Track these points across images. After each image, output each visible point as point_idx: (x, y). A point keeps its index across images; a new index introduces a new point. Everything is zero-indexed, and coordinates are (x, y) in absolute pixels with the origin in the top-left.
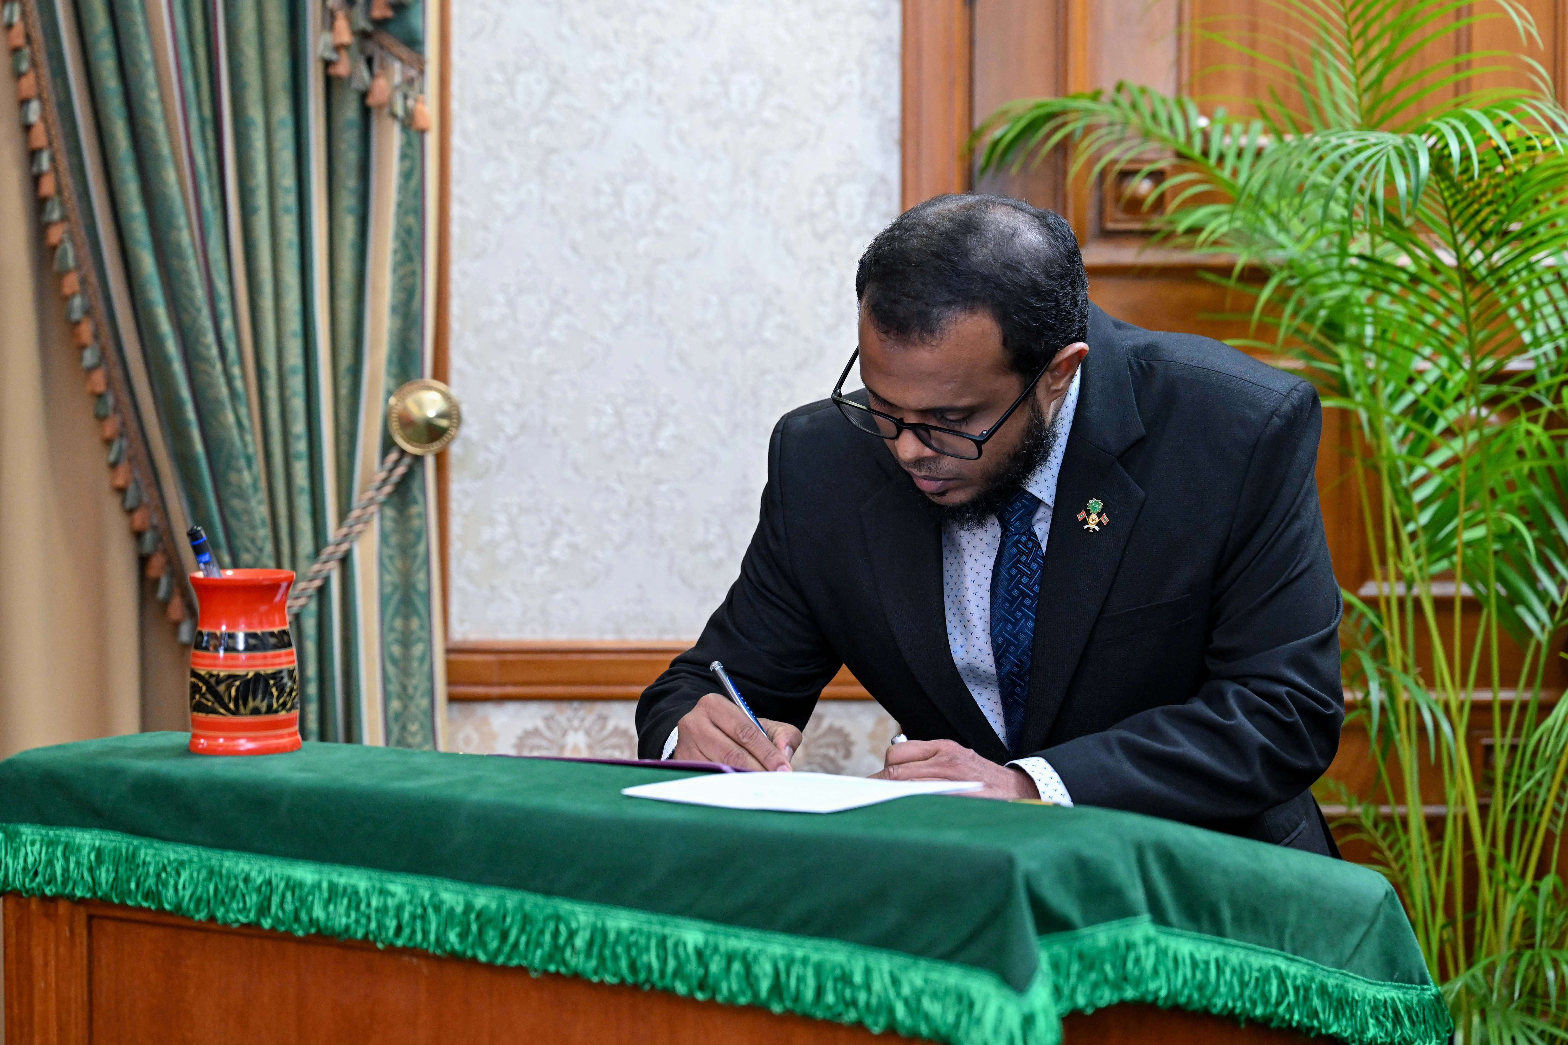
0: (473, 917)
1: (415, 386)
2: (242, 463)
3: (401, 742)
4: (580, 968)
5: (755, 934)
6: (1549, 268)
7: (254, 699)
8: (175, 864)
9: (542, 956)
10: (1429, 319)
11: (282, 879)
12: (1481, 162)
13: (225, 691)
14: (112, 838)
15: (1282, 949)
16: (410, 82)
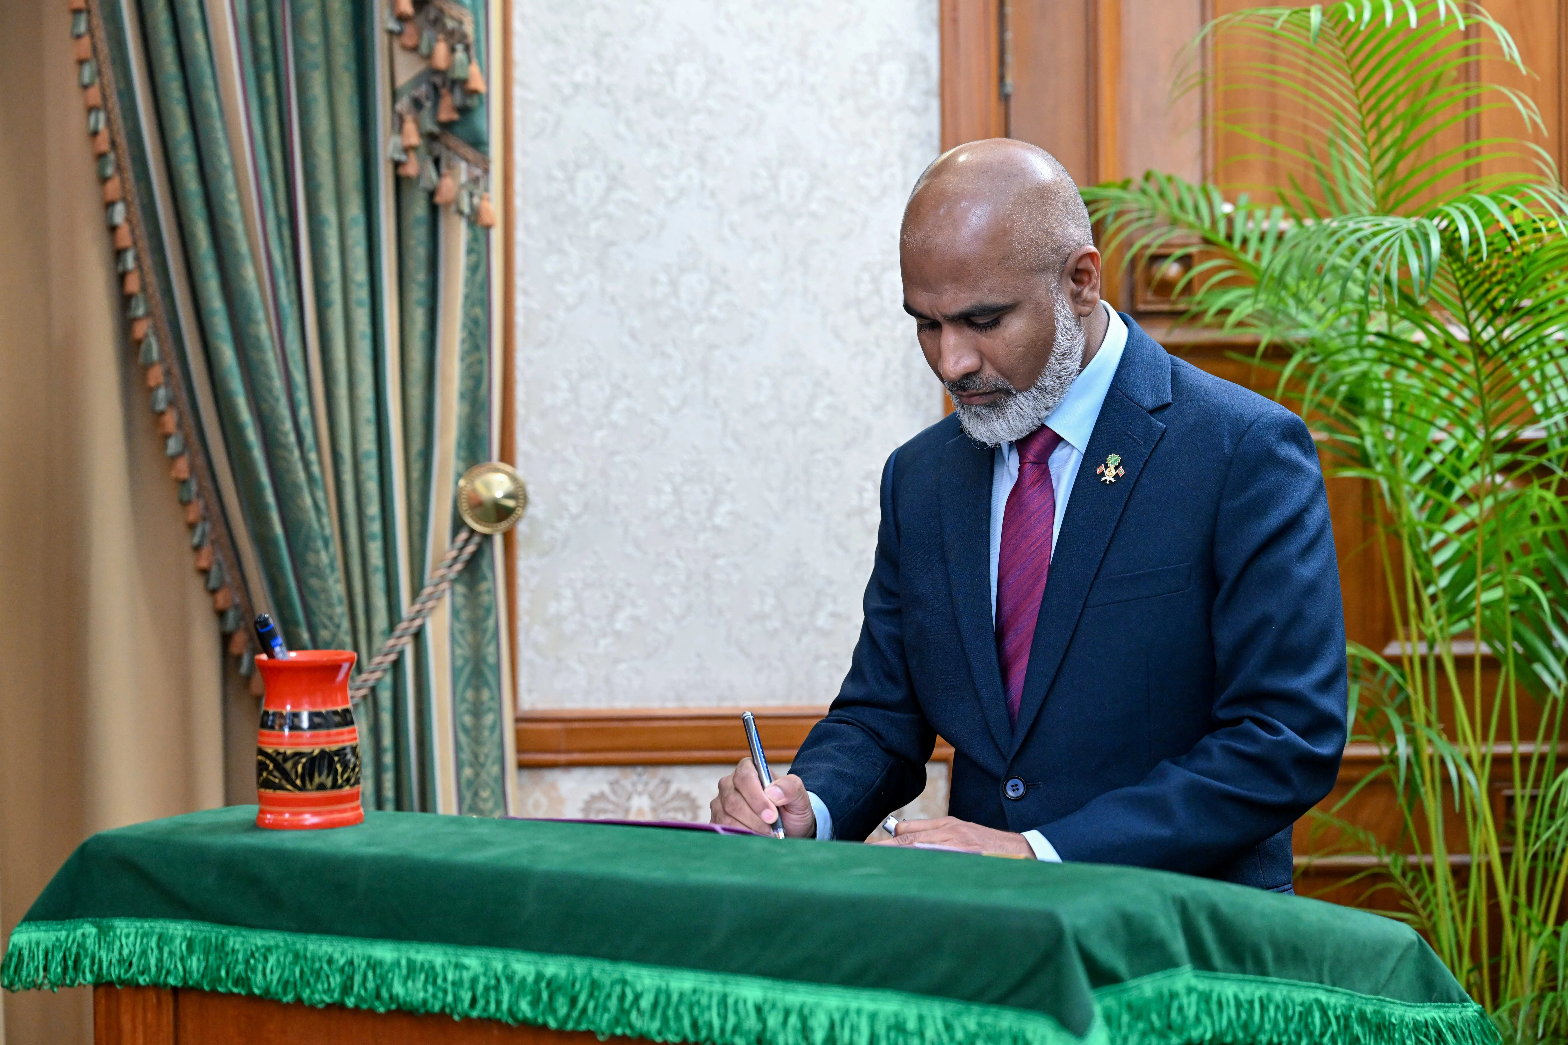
0: (543, 985)
1: (483, 469)
2: (320, 544)
3: (474, 809)
4: (645, 1029)
6: (1559, 341)
7: (320, 775)
8: (262, 950)
9: (609, 1020)
10: (1444, 392)
11: (363, 959)
13: (292, 768)
14: (203, 928)
15: (1322, 982)
16: (475, 181)
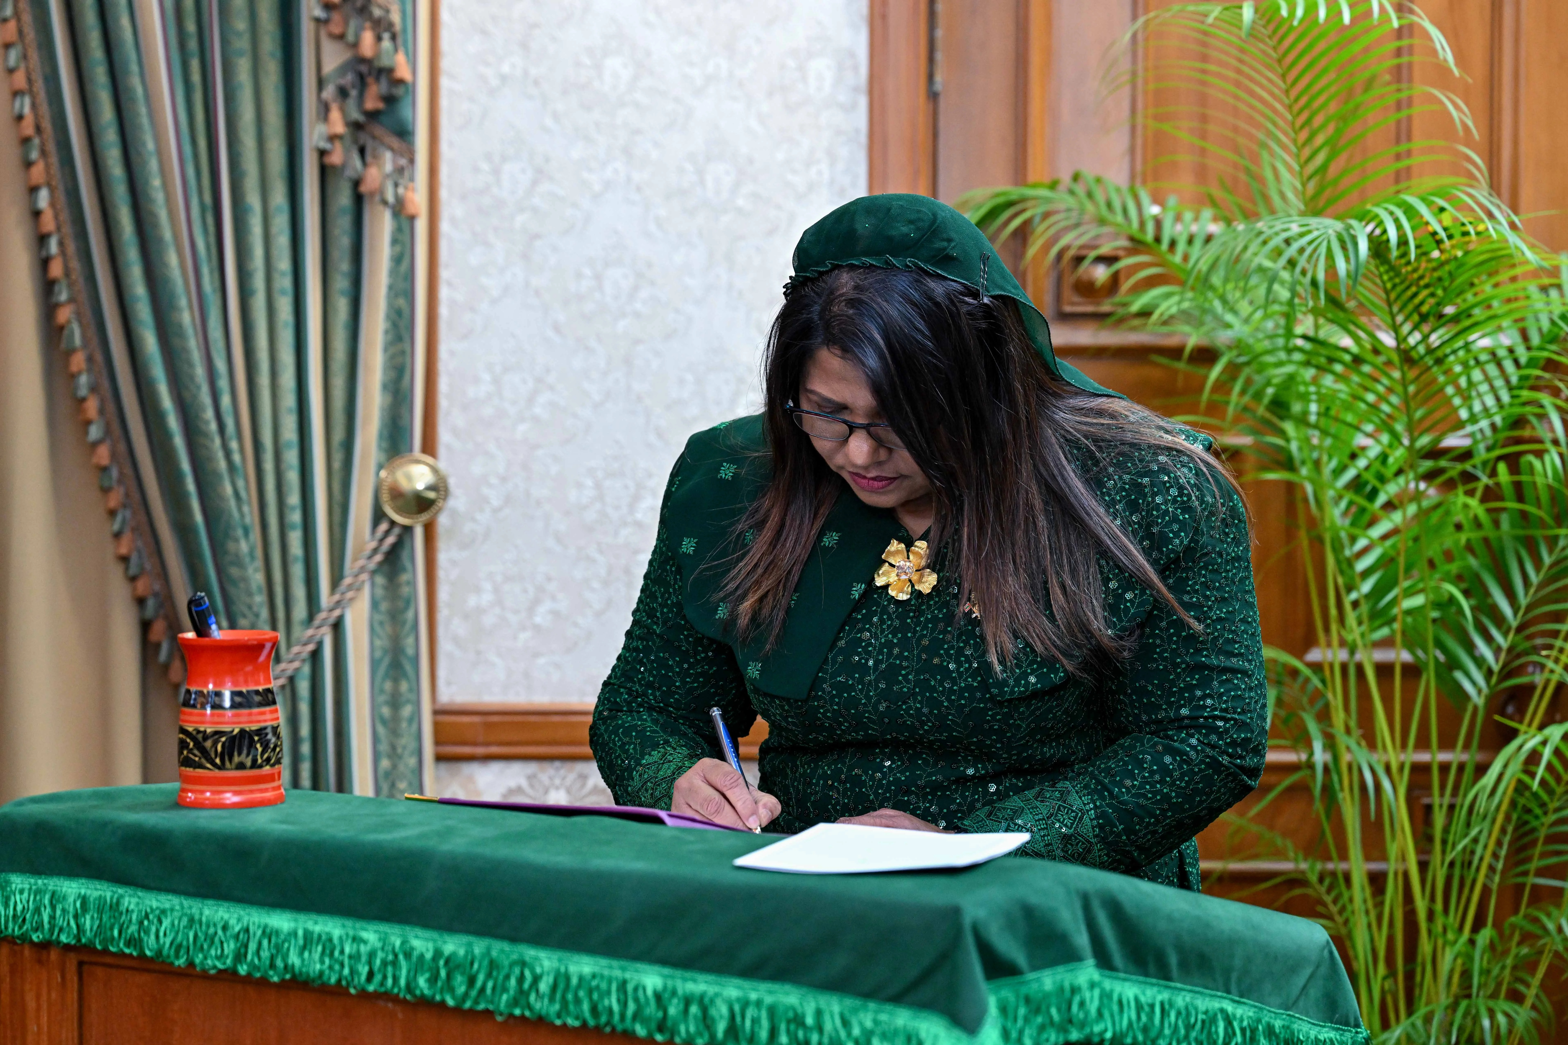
0: (442, 963)
1: (405, 459)
2: (240, 532)
3: (390, 796)
4: (544, 1012)
5: (711, 978)
6: (1484, 349)
7: (240, 754)
8: (157, 912)
9: (507, 1001)
10: (1371, 398)
11: (259, 927)
12: (1418, 247)
13: (212, 747)
14: (99, 887)
15: (1228, 992)
16: (400, 171)
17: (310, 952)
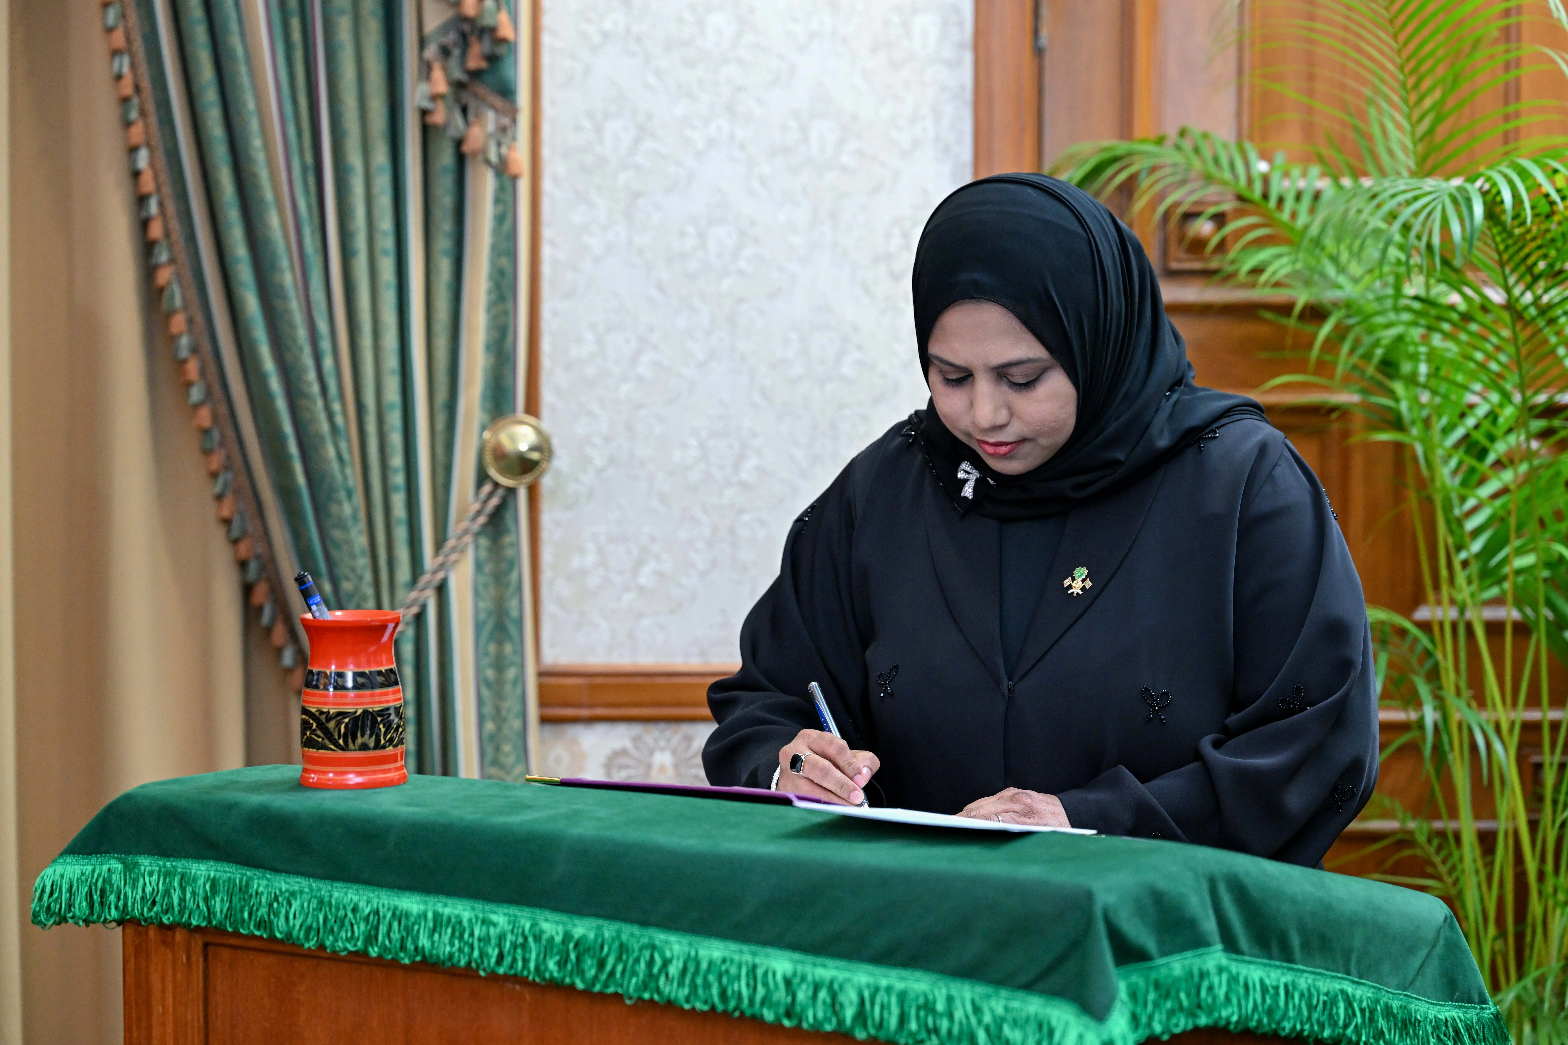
0: (571, 946)
1: (509, 420)
2: (343, 495)
3: (495, 762)
4: (673, 996)
7: (363, 736)
8: (287, 894)
9: (636, 985)
10: (1479, 356)
11: (389, 909)
12: (1533, 207)
13: (334, 728)
14: (227, 869)
15: (1348, 973)
16: (503, 130)
17: (440, 935)
